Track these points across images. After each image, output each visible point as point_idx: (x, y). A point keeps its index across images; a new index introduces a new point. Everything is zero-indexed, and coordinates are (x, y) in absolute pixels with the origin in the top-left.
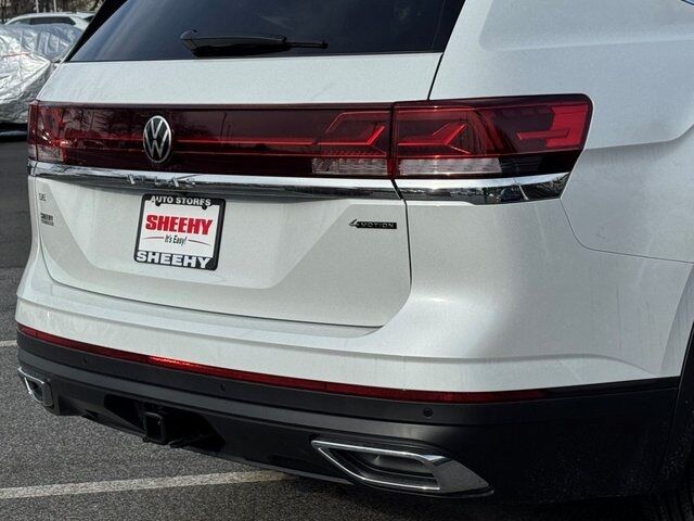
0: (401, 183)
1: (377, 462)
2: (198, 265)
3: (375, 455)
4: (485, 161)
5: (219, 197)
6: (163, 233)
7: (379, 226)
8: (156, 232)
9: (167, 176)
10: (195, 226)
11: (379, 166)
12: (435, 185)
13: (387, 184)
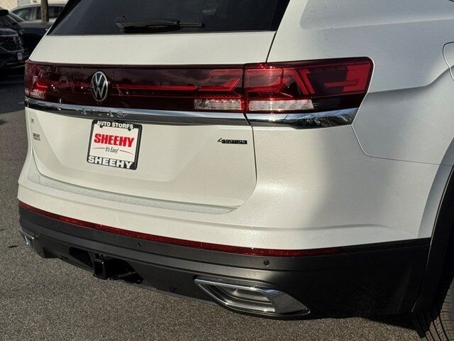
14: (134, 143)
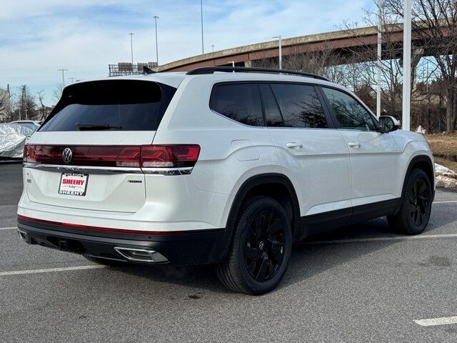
0: (143, 169)
1: (134, 253)
2: (79, 194)
3: (133, 251)
4: (168, 163)
5: (87, 173)
6: (68, 185)
7: (136, 182)
8: (66, 184)
9: (70, 167)
10: (78, 182)
11: (136, 164)
12: (154, 170)
13: (139, 169)
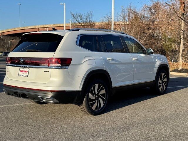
14: (28, 72)
